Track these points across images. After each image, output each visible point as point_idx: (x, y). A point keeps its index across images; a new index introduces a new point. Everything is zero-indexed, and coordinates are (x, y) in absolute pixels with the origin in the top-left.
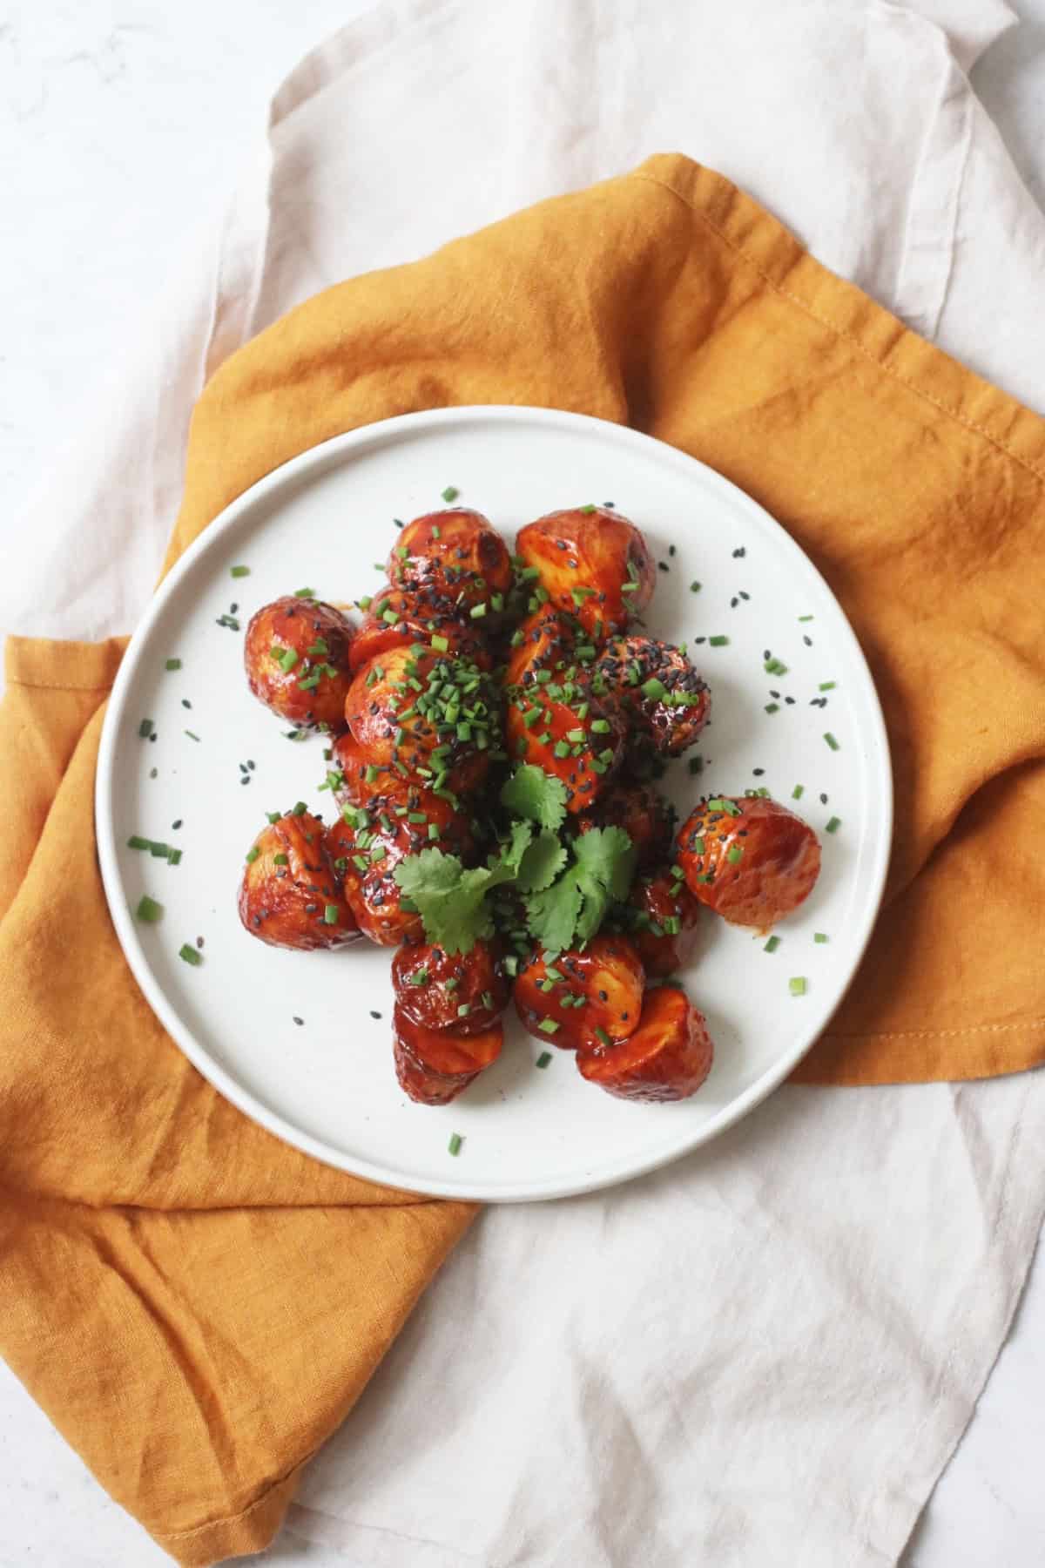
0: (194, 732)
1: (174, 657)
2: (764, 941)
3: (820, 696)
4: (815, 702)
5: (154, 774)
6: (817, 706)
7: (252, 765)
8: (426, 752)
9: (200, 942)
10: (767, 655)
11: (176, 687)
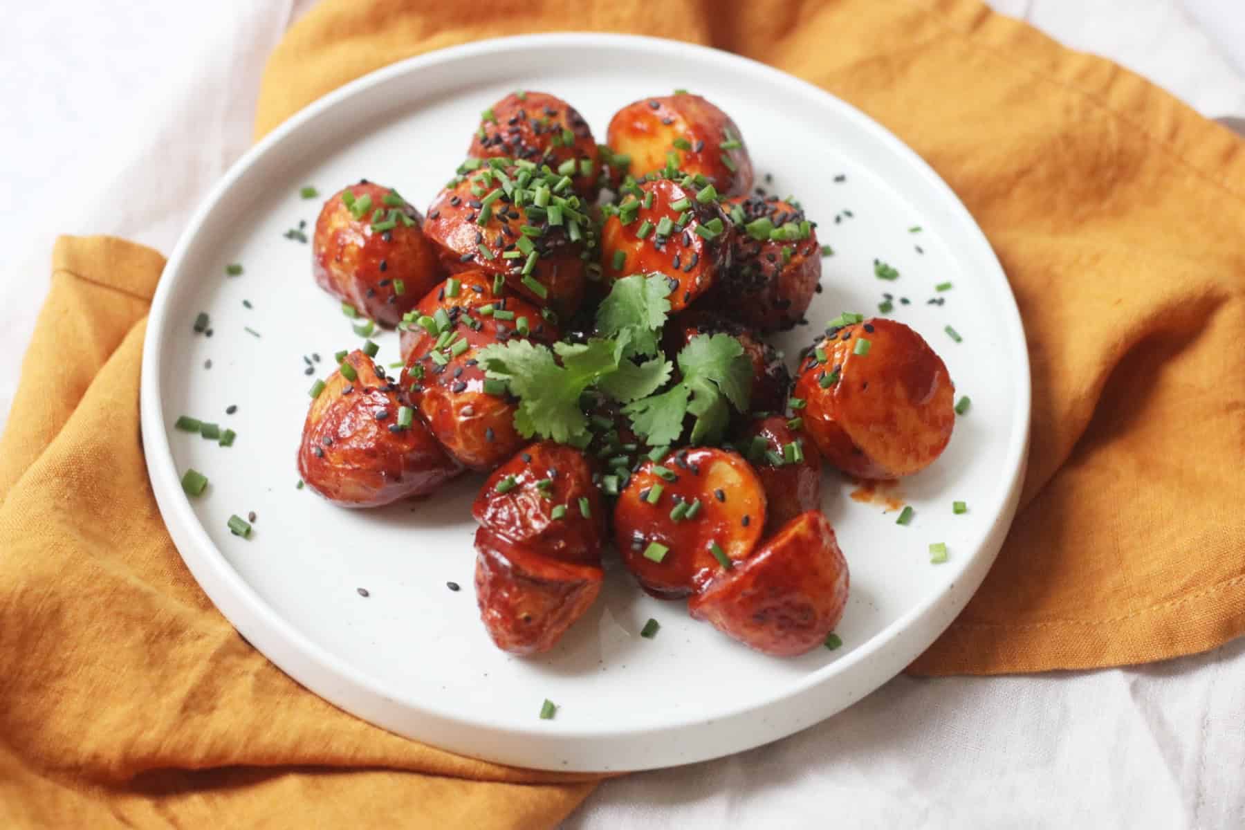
0: (254, 328)
1: (236, 261)
2: (897, 514)
3: (937, 296)
4: (933, 302)
5: (208, 365)
6: (935, 306)
7: (317, 358)
8: (513, 235)
9: (253, 518)
10: (877, 262)
11: (235, 290)
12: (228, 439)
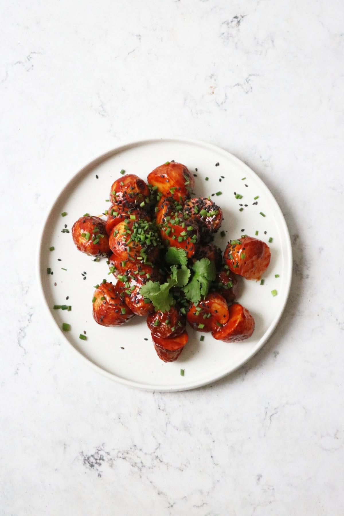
0: (64, 268)
1: (52, 246)
2: (260, 282)
3: (255, 201)
5: (56, 284)
6: (255, 205)
7: (85, 273)
8: (138, 252)
9: (85, 332)
10: (235, 193)
11: (55, 255)
12: (70, 308)
